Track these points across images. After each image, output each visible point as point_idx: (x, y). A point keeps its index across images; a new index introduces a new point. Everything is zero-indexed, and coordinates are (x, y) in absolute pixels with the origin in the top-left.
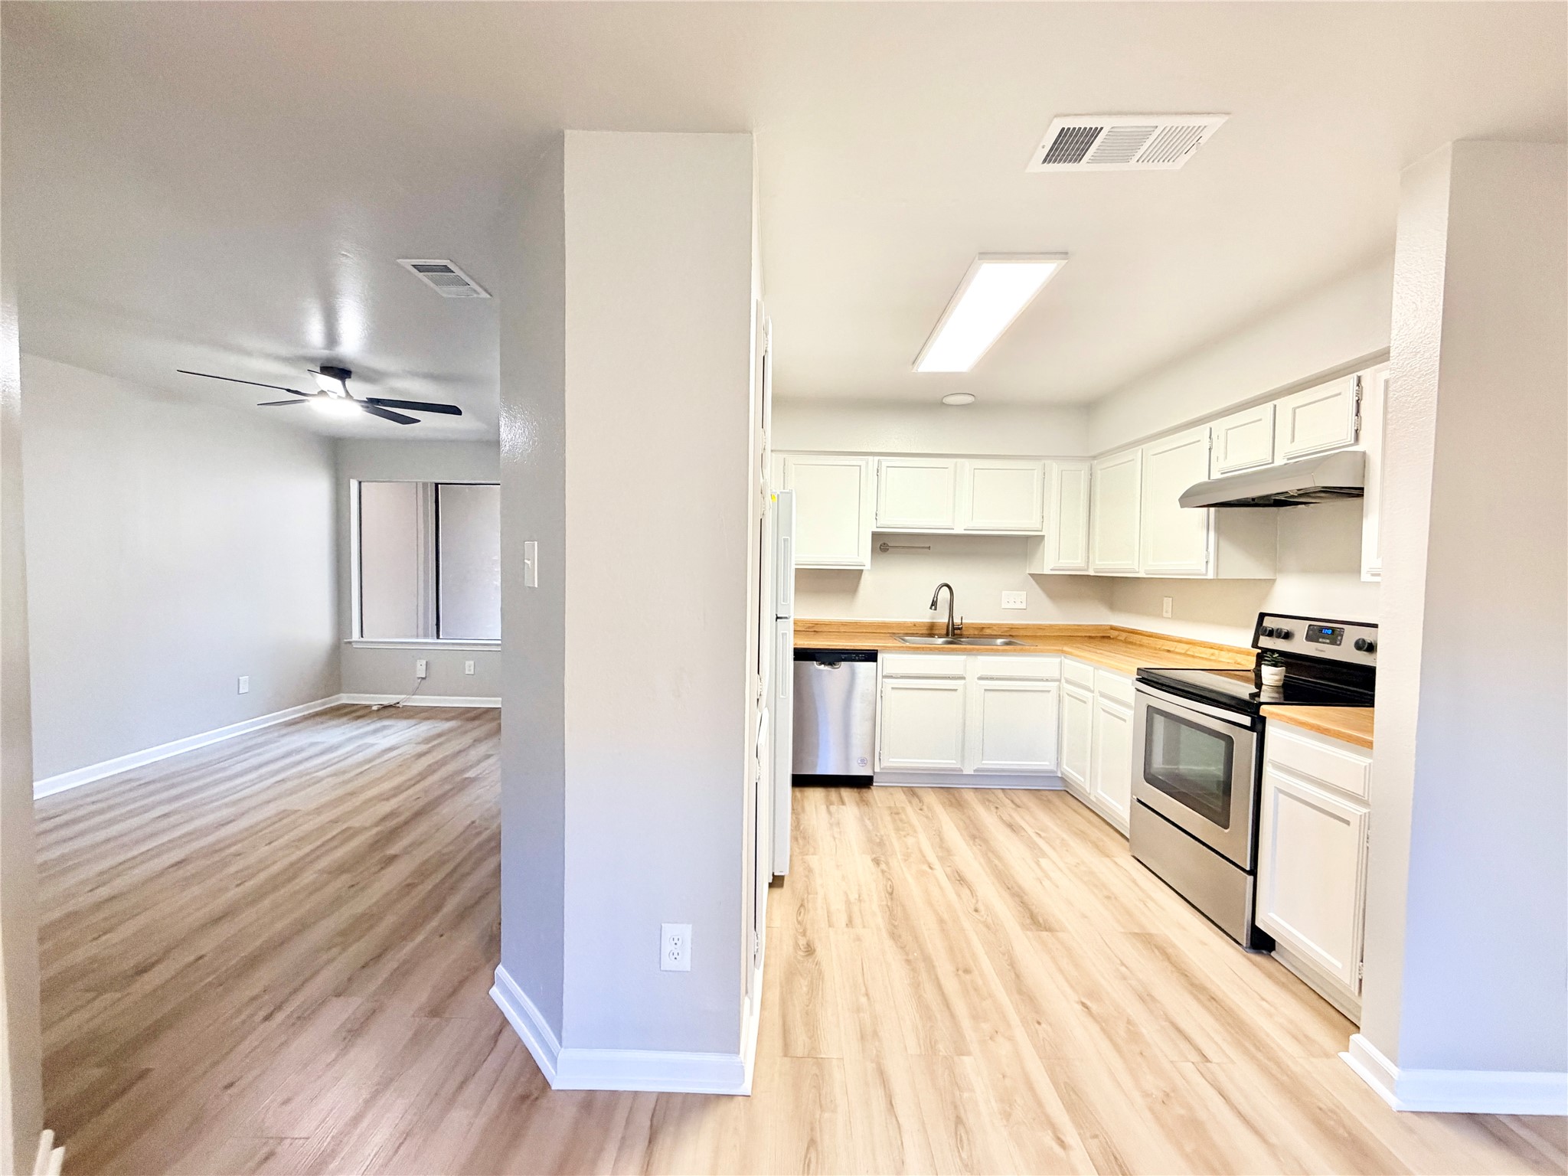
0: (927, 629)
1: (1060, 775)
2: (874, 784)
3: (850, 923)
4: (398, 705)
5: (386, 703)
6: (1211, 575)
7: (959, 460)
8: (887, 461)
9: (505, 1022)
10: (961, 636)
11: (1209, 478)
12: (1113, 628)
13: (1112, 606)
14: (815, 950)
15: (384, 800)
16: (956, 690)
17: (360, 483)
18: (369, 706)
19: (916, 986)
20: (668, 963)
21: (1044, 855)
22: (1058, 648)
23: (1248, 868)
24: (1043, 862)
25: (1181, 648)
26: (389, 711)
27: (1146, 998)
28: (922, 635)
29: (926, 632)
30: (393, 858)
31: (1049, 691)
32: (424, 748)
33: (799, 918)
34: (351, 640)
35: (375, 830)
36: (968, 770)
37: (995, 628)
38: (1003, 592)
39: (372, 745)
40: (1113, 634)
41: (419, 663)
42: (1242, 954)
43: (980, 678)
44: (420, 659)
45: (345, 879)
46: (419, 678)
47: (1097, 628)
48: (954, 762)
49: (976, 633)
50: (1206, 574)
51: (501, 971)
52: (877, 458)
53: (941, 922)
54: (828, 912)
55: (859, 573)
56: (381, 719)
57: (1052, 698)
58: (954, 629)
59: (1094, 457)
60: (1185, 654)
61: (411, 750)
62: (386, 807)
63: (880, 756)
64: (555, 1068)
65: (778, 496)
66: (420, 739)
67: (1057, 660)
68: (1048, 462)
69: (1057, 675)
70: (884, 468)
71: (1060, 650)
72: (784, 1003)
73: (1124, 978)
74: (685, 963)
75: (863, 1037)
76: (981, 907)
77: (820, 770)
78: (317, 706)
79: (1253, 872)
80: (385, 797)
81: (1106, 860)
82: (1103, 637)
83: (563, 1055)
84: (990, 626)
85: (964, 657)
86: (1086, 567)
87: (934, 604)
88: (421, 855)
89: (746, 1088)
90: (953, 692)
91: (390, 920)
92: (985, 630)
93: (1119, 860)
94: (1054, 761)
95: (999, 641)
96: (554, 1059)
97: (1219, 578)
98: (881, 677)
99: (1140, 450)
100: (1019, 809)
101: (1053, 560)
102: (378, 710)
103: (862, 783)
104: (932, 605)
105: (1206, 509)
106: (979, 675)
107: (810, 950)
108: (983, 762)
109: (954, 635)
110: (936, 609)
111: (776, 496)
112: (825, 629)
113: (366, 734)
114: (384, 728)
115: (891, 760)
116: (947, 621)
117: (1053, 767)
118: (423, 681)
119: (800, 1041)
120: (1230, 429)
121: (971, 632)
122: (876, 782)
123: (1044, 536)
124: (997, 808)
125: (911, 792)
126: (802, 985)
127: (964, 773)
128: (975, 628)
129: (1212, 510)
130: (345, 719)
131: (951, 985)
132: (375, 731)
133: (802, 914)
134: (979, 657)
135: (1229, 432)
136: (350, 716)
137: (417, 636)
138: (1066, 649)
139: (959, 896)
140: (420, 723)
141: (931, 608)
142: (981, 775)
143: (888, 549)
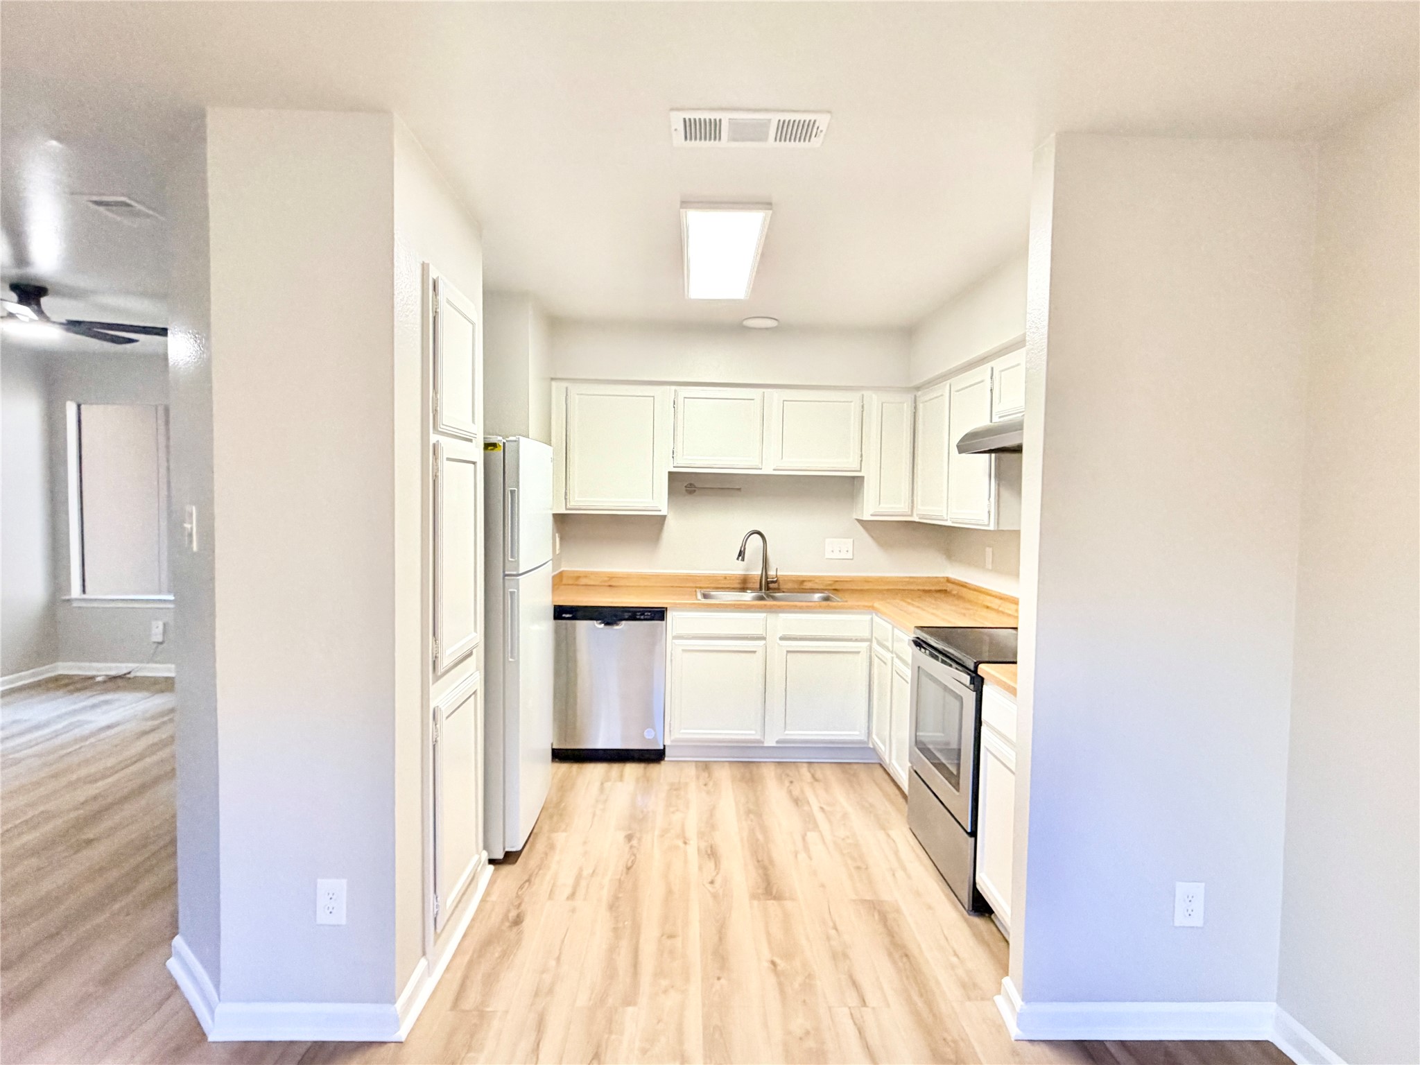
0: (739, 583)
1: (872, 746)
2: (666, 759)
3: (572, 896)
4: (128, 676)
5: (113, 673)
6: (992, 527)
7: (767, 390)
8: (684, 391)
9: (177, 987)
10: (778, 590)
11: (991, 421)
12: (948, 580)
13: (949, 555)
14: (522, 922)
15: (90, 782)
16: (755, 652)
17: (79, 407)
18: (92, 678)
19: (612, 950)
20: (323, 918)
21: (816, 827)
22: (866, 604)
23: (969, 830)
24: (812, 836)
25: (995, 603)
26: (118, 682)
27: (839, 956)
28: (734, 589)
29: (738, 586)
30: (89, 842)
31: (858, 652)
32: (150, 724)
33: (520, 893)
34: (67, 597)
35: (73, 815)
36: (770, 742)
37: (817, 581)
38: (828, 540)
39: (90, 722)
40: (950, 587)
41: (154, 623)
42: (962, 915)
43: (782, 638)
44: (156, 619)
45: (34, 862)
46: (154, 642)
47: (936, 580)
48: (753, 732)
49: (796, 587)
50: (988, 525)
51: (178, 941)
52: (673, 388)
53: (670, 892)
54: (554, 885)
55: (664, 518)
56: (107, 691)
57: (862, 660)
58: (768, 583)
59: (918, 388)
60: (998, 611)
61: (133, 727)
62: (92, 790)
63: (670, 727)
64: (213, 1019)
65: (504, 443)
66: (148, 715)
67: (867, 618)
68: (866, 393)
69: (867, 635)
70: (680, 401)
71: (869, 607)
72: (470, 965)
73: (828, 938)
74: (341, 918)
75: (536, 994)
76: (719, 880)
77: (601, 743)
78: (27, 678)
79: (973, 834)
80: (92, 779)
81: (881, 835)
82: (940, 591)
83: (221, 1009)
84: (811, 579)
85: (765, 615)
86: (910, 513)
87: (741, 554)
88: (122, 837)
89: (402, 1035)
90: (752, 655)
91: (72, 901)
92: (805, 584)
93: (893, 833)
94: (864, 730)
95: (817, 596)
96: (212, 1011)
97: (1000, 529)
98: (671, 638)
99: (948, 386)
100: (816, 783)
101: (872, 505)
102: (105, 682)
103: (654, 756)
104: (739, 555)
105: (987, 455)
106: (780, 635)
107: (518, 921)
108: (786, 732)
109: (768, 589)
110: (743, 560)
111: (502, 445)
112: (622, 583)
113: (84, 709)
114: (106, 702)
115: (683, 731)
116: (760, 573)
117: (863, 737)
118: (161, 647)
119: (472, 998)
120: (1003, 371)
121: (790, 586)
122: (668, 757)
123: (863, 477)
124: (791, 782)
125: (706, 766)
126: (496, 951)
127: (766, 745)
128: (794, 581)
129: (993, 455)
130: (60, 693)
131: (648, 948)
132: (94, 706)
133: (524, 890)
134: (781, 615)
135: (1003, 373)
136: (66, 690)
137: (160, 592)
138: (877, 605)
139: (700, 868)
140: (153, 695)
141: (738, 559)
142: (784, 746)
143: (695, 491)
